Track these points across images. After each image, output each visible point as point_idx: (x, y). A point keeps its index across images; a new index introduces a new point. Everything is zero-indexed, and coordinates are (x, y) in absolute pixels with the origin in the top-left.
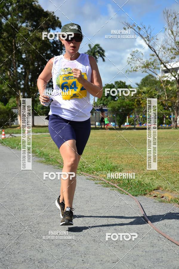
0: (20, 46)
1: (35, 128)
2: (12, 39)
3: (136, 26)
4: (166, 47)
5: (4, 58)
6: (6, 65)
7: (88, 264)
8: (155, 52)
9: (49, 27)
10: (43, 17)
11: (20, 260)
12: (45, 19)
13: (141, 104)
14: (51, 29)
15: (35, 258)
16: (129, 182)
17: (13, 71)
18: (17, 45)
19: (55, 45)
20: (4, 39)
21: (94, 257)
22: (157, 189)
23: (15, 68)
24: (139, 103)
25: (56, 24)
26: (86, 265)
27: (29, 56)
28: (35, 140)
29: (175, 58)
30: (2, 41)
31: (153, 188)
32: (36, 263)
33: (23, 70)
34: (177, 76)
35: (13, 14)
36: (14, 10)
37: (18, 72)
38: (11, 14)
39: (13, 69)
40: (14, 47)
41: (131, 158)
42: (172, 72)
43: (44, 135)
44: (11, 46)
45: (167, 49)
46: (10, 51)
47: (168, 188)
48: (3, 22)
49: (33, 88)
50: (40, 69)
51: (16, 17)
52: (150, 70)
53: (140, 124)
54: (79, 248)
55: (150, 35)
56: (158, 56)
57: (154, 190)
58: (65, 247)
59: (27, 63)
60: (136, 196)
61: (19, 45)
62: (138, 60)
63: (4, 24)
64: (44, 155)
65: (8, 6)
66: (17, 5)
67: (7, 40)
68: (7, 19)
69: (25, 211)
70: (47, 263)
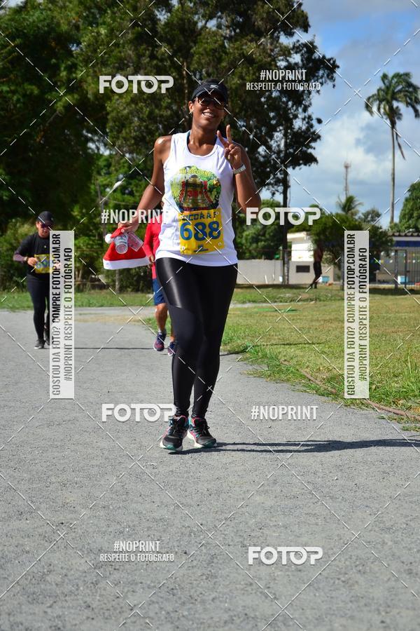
2: (182, 60)
5: (160, 110)
9: (276, 29)
10: (260, 3)
11: (220, 618)
14: (282, 33)
15: (257, 614)
18: (192, 78)
20: (162, 61)
21: (411, 613)
25: (295, 20)
40: (185, 82)
43: (262, 308)
44: (178, 80)
46: (176, 94)
48: (158, 17)
50: (251, 137)
51: (192, 5)
54: (370, 591)
61: (197, 78)
63: (163, 23)
64: (265, 356)
67: (168, 63)
68: (169, 9)
69: (223, 496)
70: (289, 626)
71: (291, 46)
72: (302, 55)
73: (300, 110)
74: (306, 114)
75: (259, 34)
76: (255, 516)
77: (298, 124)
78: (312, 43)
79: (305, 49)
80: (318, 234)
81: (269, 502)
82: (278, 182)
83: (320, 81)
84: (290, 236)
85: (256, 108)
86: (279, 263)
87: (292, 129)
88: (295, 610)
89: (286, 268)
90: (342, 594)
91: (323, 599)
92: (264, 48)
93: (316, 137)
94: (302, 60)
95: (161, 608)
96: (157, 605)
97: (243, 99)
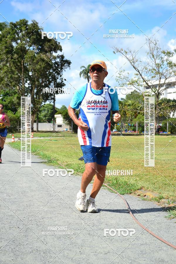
0: (28, 66)
1: (39, 133)
2: (21, 59)
3: (124, 51)
4: (148, 68)
5: (14, 75)
6: (16, 81)
7: (84, 255)
8: (139, 72)
9: (52, 51)
10: (47, 42)
11: (29, 251)
12: (49, 43)
13: (126, 114)
14: (53, 52)
15: (40, 249)
16: (117, 182)
17: (21, 86)
18: (25, 65)
19: (56, 65)
20: (15, 59)
21: (89, 248)
22: (140, 189)
23: (23, 83)
24: (125, 113)
25: (58, 48)
26: (82, 256)
27: (35, 74)
28: (39, 144)
29: (155, 77)
30: (13, 62)
31: (137, 188)
32: (42, 253)
33: (30, 85)
34: (156, 92)
35: (22, 39)
36: (23, 36)
37: (26, 87)
38: (20, 39)
39: (21, 84)
40: (22, 66)
41: (118, 161)
42: (153, 88)
43: (46, 139)
44: (20, 66)
45: (148, 70)
46: (20, 70)
47: (150, 189)
48: (14, 46)
49: (38, 100)
50: (44, 84)
51: (24, 42)
52: (134, 86)
53: (126, 131)
54: (77, 240)
55: (135, 58)
56: (141, 75)
57: (138, 190)
58: (65, 239)
59: (33, 79)
60: (123, 194)
61: (26, 65)
62: (125, 78)
63: (15, 48)
64: (46, 157)
65: (18, 32)
66: (25, 32)
67: (17, 60)
68: (17, 43)
69: (31, 207)
70: (51, 253)
71: (56, 56)
72: (60, 59)
73: (59, 76)
74: (61, 78)
75: (46, 52)
76: (41, 214)
77: (58, 81)
78: (63, 55)
79: (61, 57)
80: (64, 116)
81: (46, 209)
82: (52, 99)
83: (66, 67)
84: (56, 116)
85: (45, 75)
86: (52, 124)
87: (56, 82)
88: (53, 248)
89: (54, 126)
90: (68, 242)
91: (62, 244)
92: (48, 57)
93: (64, 85)
94: (60, 61)
95: (10, 248)
96: (8, 246)
97: (41, 72)
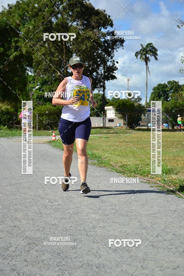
0: (70, 46)
5: (54, 58)
6: (56, 65)
7: (147, 270)
9: (100, 26)
10: (94, 16)
11: (78, 265)
12: (96, 17)
14: (102, 27)
15: (93, 263)
17: (63, 71)
18: (67, 45)
19: (106, 45)
21: (153, 262)
23: (65, 68)
25: (107, 22)
26: (145, 271)
32: (94, 268)
36: (64, 8)
38: (61, 13)
39: (63, 69)
40: (64, 47)
43: (95, 136)
44: (61, 46)
46: (61, 51)
48: (53, 21)
50: (91, 69)
63: (55, 23)
64: (96, 157)
65: (58, 4)
66: (67, 4)
68: (57, 18)
69: (79, 214)
70: (105, 268)
71: (106, 33)
72: (110, 36)
73: (110, 58)
75: (93, 28)
76: (92, 223)
77: (109, 64)
79: (111, 34)
80: (117, 107)
81: (97, 217)
82: (101, 86)
83: (118, 46)
84: (106, 108)
85: (92, 57)
86: (101, 118)
87: (107, 65)
89: (104, 121)
90: (126, 255)
92: (95, 34)
93: (116, 69)
97: (87, 53)
